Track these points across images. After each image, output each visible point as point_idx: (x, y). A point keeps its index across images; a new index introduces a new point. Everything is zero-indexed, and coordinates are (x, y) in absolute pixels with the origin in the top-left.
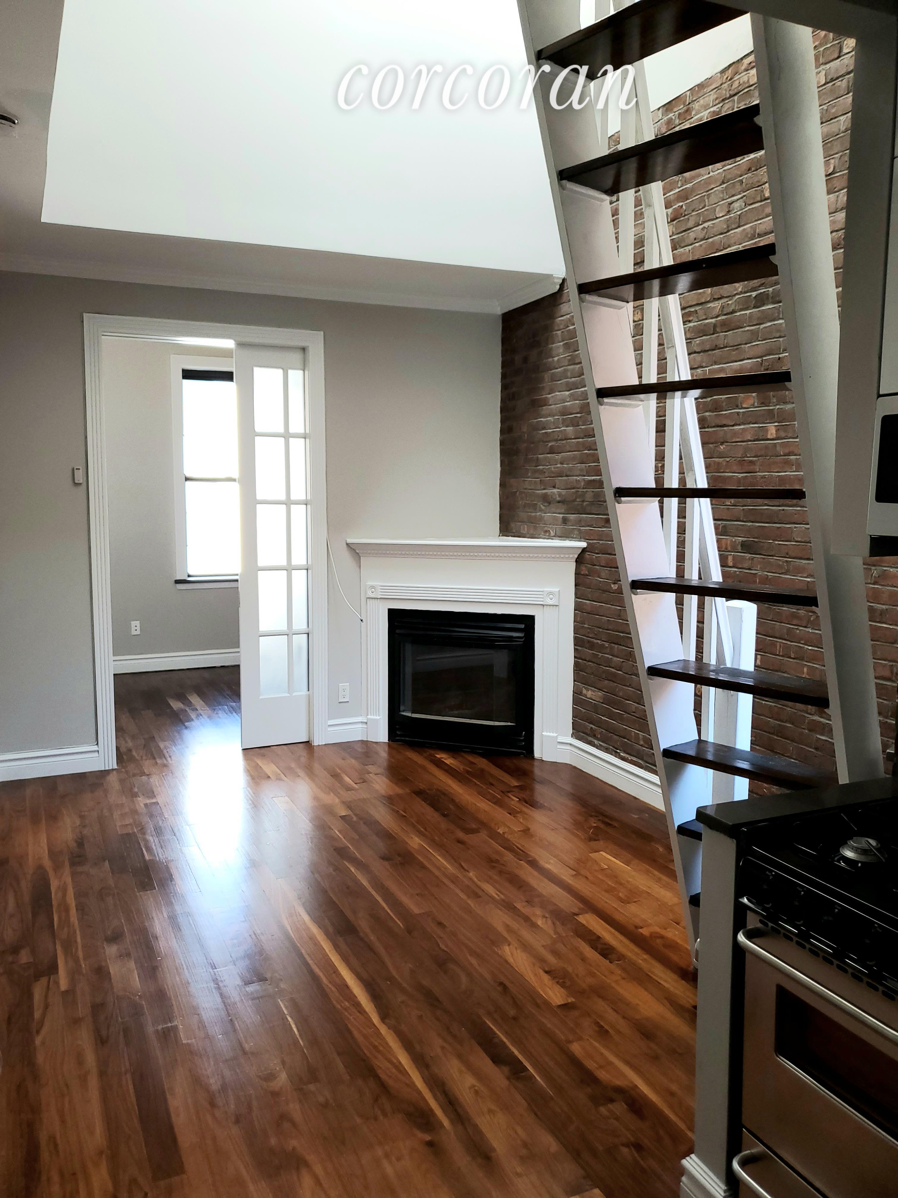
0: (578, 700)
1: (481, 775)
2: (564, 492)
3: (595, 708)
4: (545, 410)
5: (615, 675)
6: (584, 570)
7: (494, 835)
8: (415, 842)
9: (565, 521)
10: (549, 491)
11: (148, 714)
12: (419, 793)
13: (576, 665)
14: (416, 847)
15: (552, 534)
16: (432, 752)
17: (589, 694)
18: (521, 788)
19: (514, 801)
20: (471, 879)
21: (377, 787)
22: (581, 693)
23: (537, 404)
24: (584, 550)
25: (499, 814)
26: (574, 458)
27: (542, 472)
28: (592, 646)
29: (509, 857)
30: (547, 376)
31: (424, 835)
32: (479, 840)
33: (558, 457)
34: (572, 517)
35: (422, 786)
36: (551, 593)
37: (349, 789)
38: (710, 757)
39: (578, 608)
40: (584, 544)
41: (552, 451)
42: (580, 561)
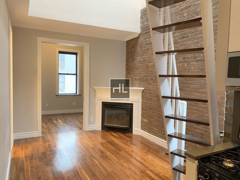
0: (142, 122)
1: (122, 138)
2: (139, 78)
3: (146, 123)
4: (135, 61)
5: (150, 116)
6: (144, 94)
7: (125, 151)
8: (108, 153)
9: (140, 84)
10: (136, 77)
11: (49, 124)
12: (109, 142)
13: (142, 114)
14: (108, 154)
15: (137, 86)
16: (111, 133)
17: (145, 120)
18: (131, 141)
19: (129, 144)
20: (121, 162)
21: (99, 141)
22: (143, 120)
23: (133, 60)
24: (144, 90)
25: (126, 146)
26: (142, 71)
27: (134, 73)
28: (145, 110)
29: (129, 157)
30: (136, 54)
31: (110, 152)
32: (122, 153)
33: (138, 70)
34: (141, 83)
35: (109, 140)
36: (136, 99)
37: (93, 141)
38: (177, 136)
39: (142, 102)
40: (144, 89)
41: (137, 69)
42: (143, 92)
